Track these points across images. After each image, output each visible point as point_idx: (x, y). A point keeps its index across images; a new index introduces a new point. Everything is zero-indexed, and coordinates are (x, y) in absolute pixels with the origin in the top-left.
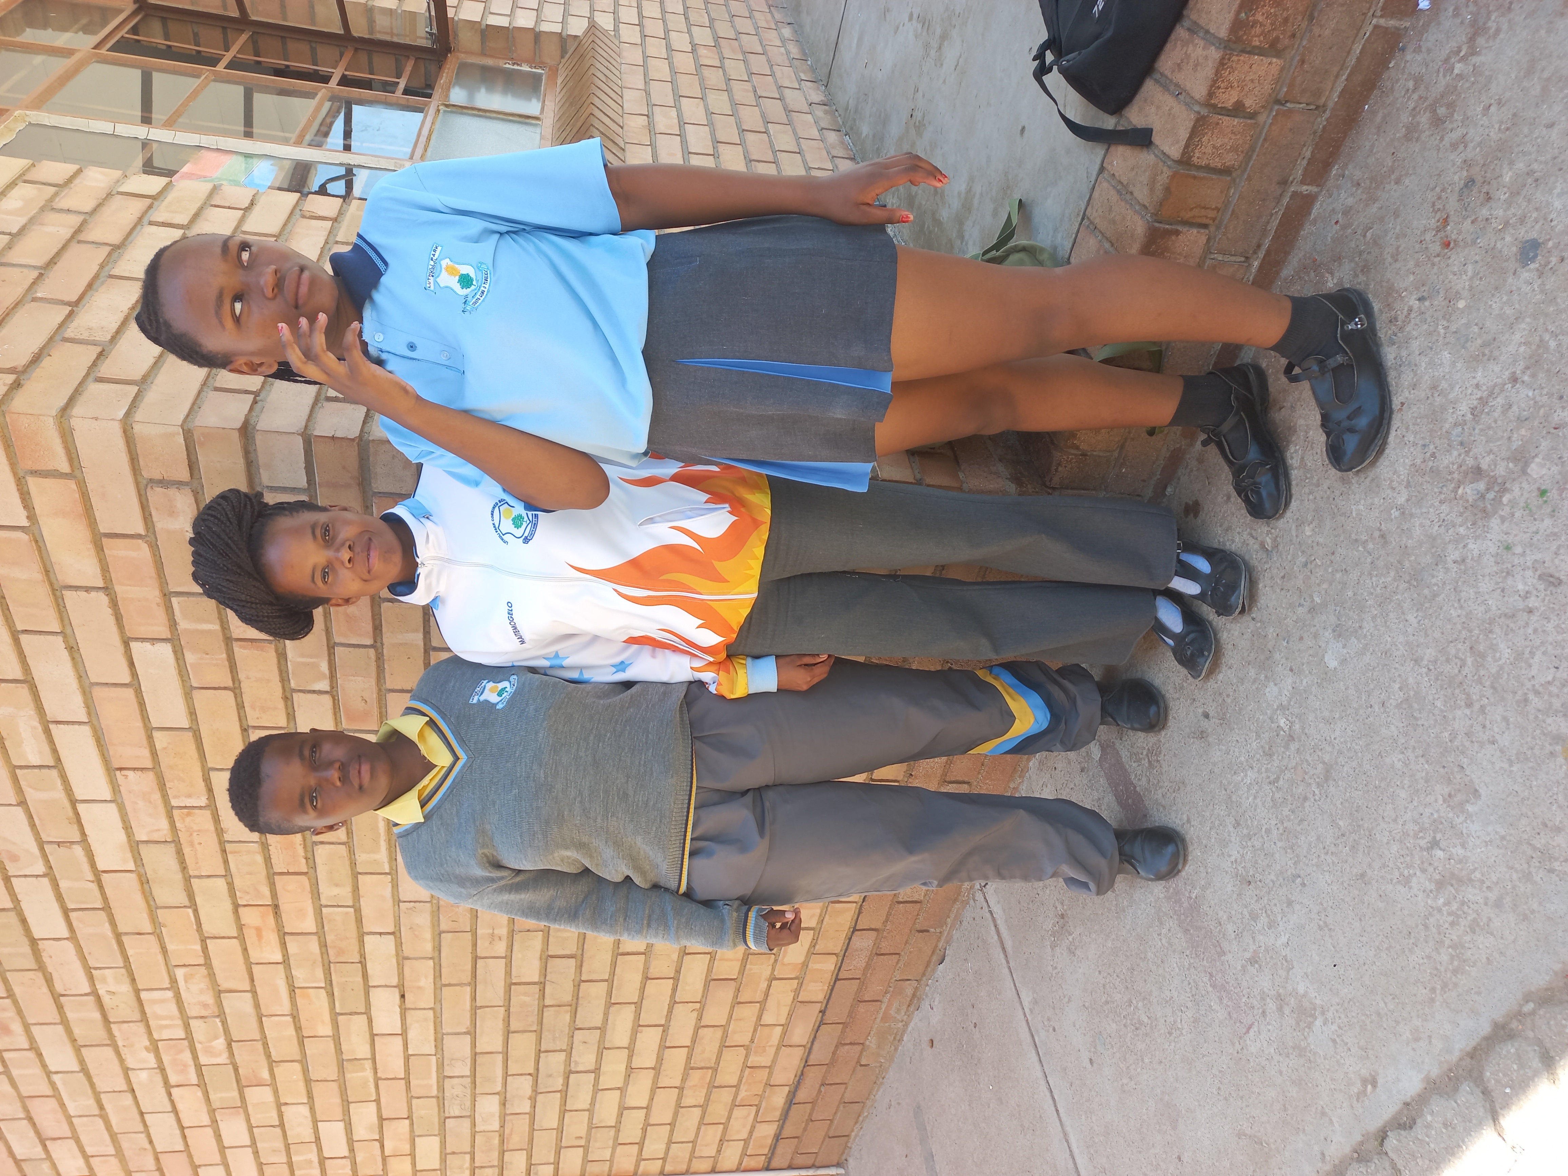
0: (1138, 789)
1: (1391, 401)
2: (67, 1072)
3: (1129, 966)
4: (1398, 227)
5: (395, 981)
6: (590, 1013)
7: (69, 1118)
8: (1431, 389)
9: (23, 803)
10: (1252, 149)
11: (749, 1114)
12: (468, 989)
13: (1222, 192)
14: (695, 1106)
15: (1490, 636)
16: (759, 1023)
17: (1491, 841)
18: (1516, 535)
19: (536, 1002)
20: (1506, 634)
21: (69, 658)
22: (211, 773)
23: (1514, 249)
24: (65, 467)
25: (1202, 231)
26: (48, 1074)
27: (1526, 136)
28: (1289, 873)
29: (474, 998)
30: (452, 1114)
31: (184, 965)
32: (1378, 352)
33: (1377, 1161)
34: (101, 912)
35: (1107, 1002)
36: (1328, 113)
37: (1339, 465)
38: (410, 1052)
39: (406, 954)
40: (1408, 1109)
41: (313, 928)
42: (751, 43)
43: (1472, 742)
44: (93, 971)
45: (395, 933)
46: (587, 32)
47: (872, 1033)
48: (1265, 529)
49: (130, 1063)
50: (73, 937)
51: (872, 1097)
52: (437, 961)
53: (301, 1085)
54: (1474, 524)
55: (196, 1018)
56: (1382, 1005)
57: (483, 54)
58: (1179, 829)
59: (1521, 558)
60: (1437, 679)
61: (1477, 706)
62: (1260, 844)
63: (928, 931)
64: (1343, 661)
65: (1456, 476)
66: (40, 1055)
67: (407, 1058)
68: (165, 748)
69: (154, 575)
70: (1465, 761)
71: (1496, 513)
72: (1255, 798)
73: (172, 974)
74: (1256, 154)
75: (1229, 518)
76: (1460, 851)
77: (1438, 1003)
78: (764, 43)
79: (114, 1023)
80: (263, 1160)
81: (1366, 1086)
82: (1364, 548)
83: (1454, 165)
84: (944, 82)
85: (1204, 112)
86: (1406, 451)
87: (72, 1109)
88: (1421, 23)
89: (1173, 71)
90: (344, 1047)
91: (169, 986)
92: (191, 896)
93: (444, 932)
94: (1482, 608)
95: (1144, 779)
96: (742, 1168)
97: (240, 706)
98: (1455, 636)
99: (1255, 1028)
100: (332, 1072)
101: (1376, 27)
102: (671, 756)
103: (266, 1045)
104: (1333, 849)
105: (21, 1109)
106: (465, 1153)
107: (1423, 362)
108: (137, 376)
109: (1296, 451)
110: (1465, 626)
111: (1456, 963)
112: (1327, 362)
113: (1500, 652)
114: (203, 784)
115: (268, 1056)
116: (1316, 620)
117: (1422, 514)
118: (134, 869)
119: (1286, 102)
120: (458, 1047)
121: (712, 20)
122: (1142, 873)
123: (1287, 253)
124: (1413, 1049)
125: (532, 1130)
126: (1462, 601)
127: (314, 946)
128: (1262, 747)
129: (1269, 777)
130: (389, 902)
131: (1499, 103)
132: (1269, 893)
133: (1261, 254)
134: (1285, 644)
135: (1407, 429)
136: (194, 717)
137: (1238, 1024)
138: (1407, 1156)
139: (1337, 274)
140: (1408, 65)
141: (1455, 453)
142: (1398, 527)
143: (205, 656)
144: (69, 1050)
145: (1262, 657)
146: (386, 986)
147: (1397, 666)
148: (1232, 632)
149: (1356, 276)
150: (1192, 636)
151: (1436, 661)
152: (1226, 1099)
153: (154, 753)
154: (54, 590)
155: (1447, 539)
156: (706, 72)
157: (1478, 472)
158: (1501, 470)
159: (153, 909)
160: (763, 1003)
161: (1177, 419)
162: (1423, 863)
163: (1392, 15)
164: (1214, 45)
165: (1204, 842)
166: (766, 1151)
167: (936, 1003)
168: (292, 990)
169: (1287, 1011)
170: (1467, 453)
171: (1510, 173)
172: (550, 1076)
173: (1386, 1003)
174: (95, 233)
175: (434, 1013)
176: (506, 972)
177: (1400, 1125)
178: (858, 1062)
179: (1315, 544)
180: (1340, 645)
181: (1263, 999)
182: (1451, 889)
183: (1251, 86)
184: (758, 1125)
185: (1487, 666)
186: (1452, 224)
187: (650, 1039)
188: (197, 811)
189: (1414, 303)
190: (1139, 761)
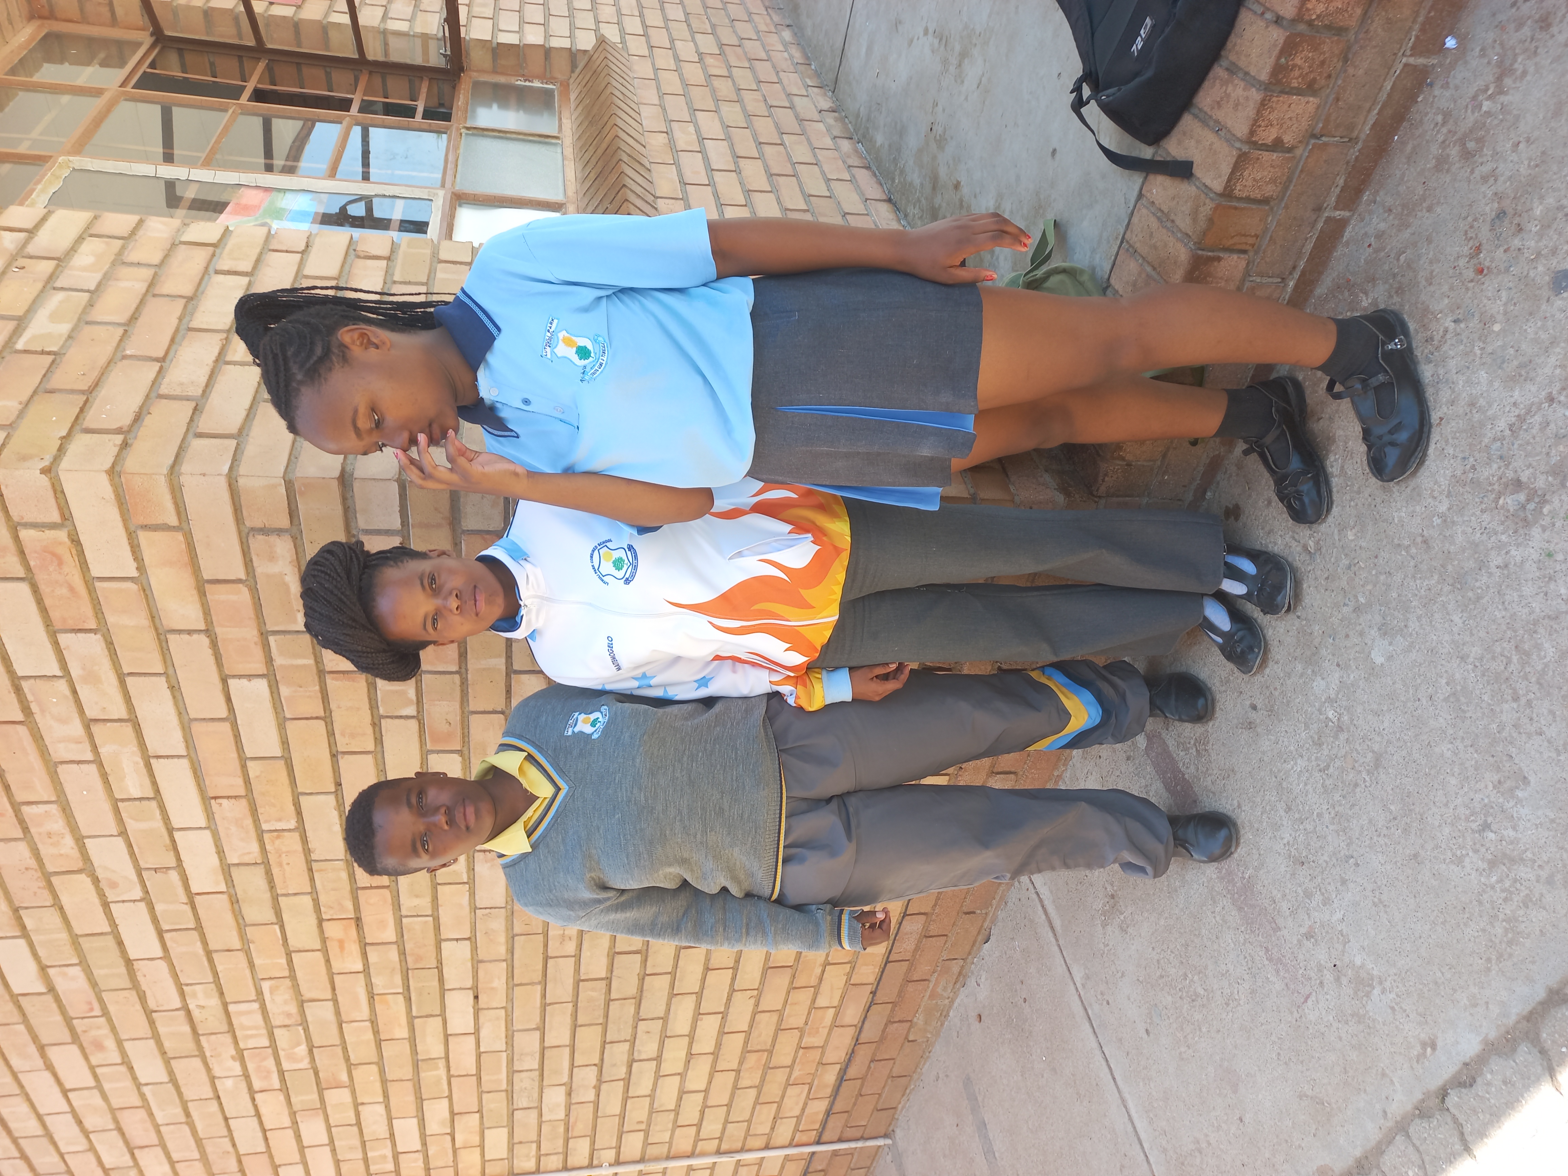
0: (1186, 776)
1: (1429, 416)
2: (157, 1084)
3: (1183, 942)
4: (1432, 253)
5: (469, 984)
6: (654, 1005)
7: (157, 1127)
8: (1469, 405)
9: (123, 833)
10: (1289, 180)
11: (802, 1092)
12: (539, 988)
13: (1261, 220)
14: (751, 1087)
15: (1535, 635)
16: (813, 1007)
17: (1541, 824)
18: (1557, 544)
19: (603, 997)
20: (1550, 635)
21: (171, 697)
22: (301, 798)
23: (1547, 278)
24: (173, 521)
25: (1242, 256)
26: (139, 1086)
27: (1555, 174)
28: (1342, 854)
29: (544, 996)
30: (521, 1106)
31: (270, 978)
32: (1416, 369)
33: (1439, 1117)
34: (194, 932)
35: (1162, 977)
36: (1360, 145)
37: (1381, 475)
38: (482, 1050)
39: (480, 957)
40: (1468, 1069)
41: (393, 938)
42: (754, 49)
43: (1520, 733)
44: (185, 988)
45: (472, 939)
46: (596, 48)
47: (920, 1010)
48: (1308, 532)
49: (217, 1071)
50: (167, 956)
51: (919, 1070)
52: (509, 962)
53: (378, 1086)
54: (1515, 532)
55: (280, 1027)
56: (1439, 974)
57: (495, 72)
58: (1229, 814)
59: (1563, 565)
60: (1484, 675)
61: (1523, 701)
62: (1312, 828)
63: (974, 913)
64: (1390, 658)
65: (1496, 487)
66: (131, 1069)
67: (479, 1055)
68: (257, 777)
69: (253, 616)
70: (1513, 751)
71: (1536, 522)
72: (1306, 784)
73: (258, 987)
74: (1293, 184)
75: (1270, 522)
76: (1511, 833)
77: (1494, 972)
78: (767, 48)
79: (203, 1035)
80: (340, 1157)
81: (1426, 1050)
82: (1407, 552)
83: (1485, 197)
84: (966, 99)
85: (1245, 148)
86: (1446, 462)
87: (160, 1118)
88: (1448, 61)
89: (1212, 108)
90: (419, 1048)
91: (255, 998)
92: (278, 913)
93: (517, 935)
94: (1527, 610)
95: (1192, 767)
96: (794, 1143)
97: (331, 734)
98: (1500, 636)
99: (1313, 998)
100: (407, 1072)
101: (1406, 65)
102: (760, 770)
103: (345, 1049)
104: (1385, 831)
105: (110, 1121)
106: (532, 1142)
107: (1461, 380)
108: (234, 430)
109: (1336, 460)
110: (1510, 626)
111: (1510, 935)
112: (1370, 381)
113: (1545, 651)
114: (293, 808)
115: (347, 1059)
116: (1361, 619)
117: (1464, 522)
118: (225, 890)
119: (1322, 136)
120: (528, 1043)
121: (713, 26)
122: (1195, 856)
123: (1321, 273)
124: (1471, 1014)
125: (596, 1117)
126: (1506, 603)
127: (393, 954)
128: (1311, 737)
129: (1319, 765)
130: (467, 909)
131: (1528, 140)
132: (1322, 872)
133: (1297, 275)
134: (1331, 641)
135: (1447, 442)
136: (286, 746)
137: (1296, 995)
138: (1468, 1111)
139: (1371, 295)
140: (1436, 99)
141: (1495, 466)
142: (1440, 534)
143: (299, 689)
144: (159, 1063)
145: (1308, 653)
146: (461, 989)
147: (1443, 662)
148: (1277, 629)
149: (1391, 297)
150: (1240, 634)
151: (1481, 659)
152: (1286, 1063)
153: (247, 782)
154: (158, 634)
155: (1490, 546)
156: (717, 83)
157: (1518, 484)
158: (1541, 483)
159: (242, 926)
160: (817, 988)
161: (1221, 432)
162: (1475, 844)
163: (1421, 54)
164: (1254, 86)
165: (1256, 826)
166: (817, 1126)
167: (983, 980)
168: (371, 996)
169: (1344, 981)
170: (1507, 466)
171: (1540, 208)
172: (614, 1065)
173: (1443, 973)
174: (169, 286)
175: (506, 1012)
176: (575, 970)
177: (1460, 1083)
178: (906, 1038)
179: (1358, 548)
180: (1386, 642)
181: (1320, 971)
182: (1504, 868)
183: (1289, 123)
184: (810, 1102)
185: (1533, 664)
186: (1484, 252)
187: (709, 1027)
188: (286, 834)
189: (1449, 323)
190: (1186, 750)
